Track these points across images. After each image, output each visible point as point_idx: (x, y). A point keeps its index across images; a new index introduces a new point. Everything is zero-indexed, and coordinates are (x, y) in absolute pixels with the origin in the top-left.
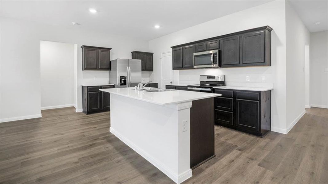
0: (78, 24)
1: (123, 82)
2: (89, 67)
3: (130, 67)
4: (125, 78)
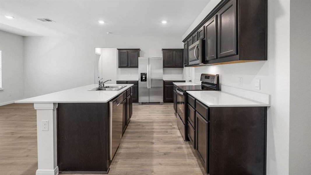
0: (110, 33)
1: (144, 78)
2: (121, 65)
3: (150, 65)
4: (145, 75)
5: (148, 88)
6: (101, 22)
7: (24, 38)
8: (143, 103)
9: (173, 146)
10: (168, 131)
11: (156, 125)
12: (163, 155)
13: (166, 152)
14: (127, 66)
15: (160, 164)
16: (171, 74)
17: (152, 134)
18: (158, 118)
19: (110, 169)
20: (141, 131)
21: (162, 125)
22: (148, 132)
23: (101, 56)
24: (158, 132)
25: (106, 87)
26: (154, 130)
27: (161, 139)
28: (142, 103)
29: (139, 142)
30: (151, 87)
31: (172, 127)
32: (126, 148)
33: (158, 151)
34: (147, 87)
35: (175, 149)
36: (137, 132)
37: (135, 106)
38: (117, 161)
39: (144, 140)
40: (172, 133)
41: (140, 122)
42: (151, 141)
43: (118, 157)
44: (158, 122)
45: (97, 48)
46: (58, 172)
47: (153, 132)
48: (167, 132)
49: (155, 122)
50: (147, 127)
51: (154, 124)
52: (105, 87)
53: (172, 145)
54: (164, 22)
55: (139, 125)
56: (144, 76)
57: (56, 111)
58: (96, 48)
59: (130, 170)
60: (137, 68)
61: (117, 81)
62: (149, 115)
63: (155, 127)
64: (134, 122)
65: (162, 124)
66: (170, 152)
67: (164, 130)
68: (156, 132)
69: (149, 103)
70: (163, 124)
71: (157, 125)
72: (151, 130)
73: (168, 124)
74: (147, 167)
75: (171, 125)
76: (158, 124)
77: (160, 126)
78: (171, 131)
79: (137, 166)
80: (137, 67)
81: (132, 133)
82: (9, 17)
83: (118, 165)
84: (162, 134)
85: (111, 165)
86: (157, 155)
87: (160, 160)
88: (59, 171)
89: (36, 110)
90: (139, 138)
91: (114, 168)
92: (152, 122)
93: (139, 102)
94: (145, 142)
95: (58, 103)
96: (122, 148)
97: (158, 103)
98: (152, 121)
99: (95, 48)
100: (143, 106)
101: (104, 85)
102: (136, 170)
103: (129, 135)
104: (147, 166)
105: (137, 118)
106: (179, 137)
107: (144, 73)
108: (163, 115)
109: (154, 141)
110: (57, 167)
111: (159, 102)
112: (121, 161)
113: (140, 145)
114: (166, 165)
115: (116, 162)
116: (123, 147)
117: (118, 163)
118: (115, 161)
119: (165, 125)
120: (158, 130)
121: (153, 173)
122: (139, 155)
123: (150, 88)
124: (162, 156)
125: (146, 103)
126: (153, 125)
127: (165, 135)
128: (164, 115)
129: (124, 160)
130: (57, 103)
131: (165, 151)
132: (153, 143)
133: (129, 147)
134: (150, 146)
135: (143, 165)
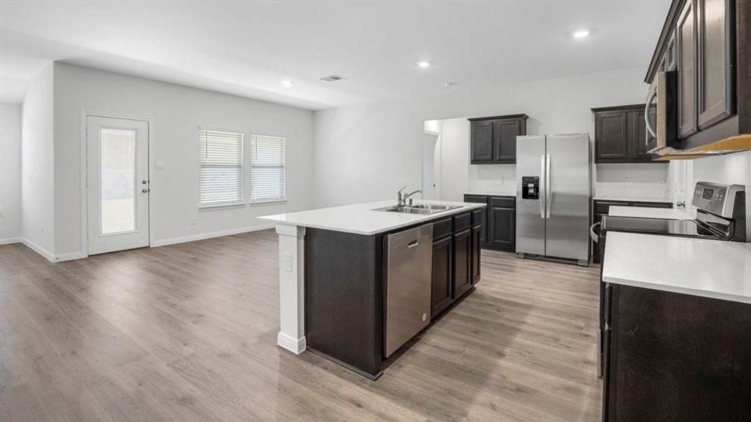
1: (531, 191)
2: (478, 157)
3: (548, 156)
4: (535, 181)
5: (543, 216)
6: (424, 65)
7: (314, 113)
8: (527, 256)
9: (553, 379)
10: (563, 338)
11: (535, 316)
12: (511, 390)
13: (524, 387)
14: (493, 160)
15: (493, 406)
16: (625, 181)
17: (511, 334)
18: (551, 301)
19: (383, 374)
20: (488, 321)
21: (552, 320)
22: (503, 325)
23: (439, 138)
24: (529, 333)
25: (417, 207)
26: (524, 327)
27: (530, 353)
28: (525, 254)
29: (469, 342)
30: (551, 215)
31: (580, 331)
32: (434, 346)
33: (504, 377)
34: (540, 215)
35: (555, 388)
36: (477, 320)
37: (505, 260)
38: (404, 365)
39: (485, 343)
40: (572, 345)
41: (496, 300)
42: (499, 348)
43: (409, 358)
44: (544, 310)
45: (429, 120)
46: (305, 347)
47: (519, 330)
48: (557, 340)
49: (536, 308)
50: (506, 315)
51: (533, 313)
52: (414, 207)
53: (551, 374)
54: (581, 34)
55: (491, 305)
56: (532, 185)
57: (302, 241)
58: (426, 122)
59: (420, 391)
60: (514, 165)
61: (465, 195)
62: (532, 286)
63: (529, 320)
64: (481, 297)
65: (553, 317)
66: (535, 391)
67: (551, 334)
68: (525, 332)
69: (545, 257)
70: (558, 318)
71: (539, 317)
72: (514, 324)
73: (573, 321)
74: (458, 401)
75: (582, 324)
76: (543, 315)
77: (546, 320)
78: (572, 342)
79: (437, 389)
80: (512, 161)
81: (463, 318)
82: (287, 83)
83: (401, 374)
84: (539, 342)
85: (388, 369)
86: (499, 384)
87: (496, 399)
88: (307, 345)
89: (278, 235)
90: (473, 334)
91: (391, 375)
92: (529, 307)
93: (517, 250)
94: (483, 347)
95: (307, 228)
96: (425, 344)
97: (573, 262)
98: (529, 303)
99: (423, 121)
100: (526, 263)
101: (411, 200)
102: (432, 396)
103: (454, 321)
104: (461, 399)
105: (493, 289)
106: (587, 362)
107: (533, 178)
108: (569, 295)
109: (507, 351)
110: (304, 337)
111: (577, 260)
112: (411, 367)
113: (468, 350)
114: (508, 415)
115: (401, 366)
116: (428, 343)
117: (405, 370)
118: (401, 363)
119: (563, 323)
120: (533, 329)
121: (465, 419)
122: (455, 369)
123: (548, 216)
124: (508, 391)
125: (537, 255)
126: (526, 314)
127: (547, 347)
128: (574, 296)
129: (419, 368)
130: (303, 227)
131: (523, 383)
132: (501, 355)
133: (441, 346)
134: (492, 359)
135: (451, 393)
